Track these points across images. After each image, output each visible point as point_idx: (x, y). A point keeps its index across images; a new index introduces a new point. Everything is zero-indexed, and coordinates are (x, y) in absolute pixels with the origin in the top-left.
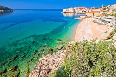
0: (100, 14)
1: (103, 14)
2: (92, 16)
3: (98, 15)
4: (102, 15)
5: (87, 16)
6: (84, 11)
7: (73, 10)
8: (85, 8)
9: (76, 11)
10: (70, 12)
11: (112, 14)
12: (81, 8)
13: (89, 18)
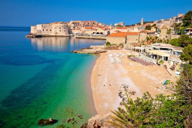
0: (140, 40)
1: (148, 39)
2: (122, 45)
3: (137, 42)
4: (145, 43)
6: (98, 31)
7: (64, 30)
8: (100, 24)
9: (73, 31)
10: (56, 33)
11: (166, 39)
12: (87, 24)
13: (115, 49)
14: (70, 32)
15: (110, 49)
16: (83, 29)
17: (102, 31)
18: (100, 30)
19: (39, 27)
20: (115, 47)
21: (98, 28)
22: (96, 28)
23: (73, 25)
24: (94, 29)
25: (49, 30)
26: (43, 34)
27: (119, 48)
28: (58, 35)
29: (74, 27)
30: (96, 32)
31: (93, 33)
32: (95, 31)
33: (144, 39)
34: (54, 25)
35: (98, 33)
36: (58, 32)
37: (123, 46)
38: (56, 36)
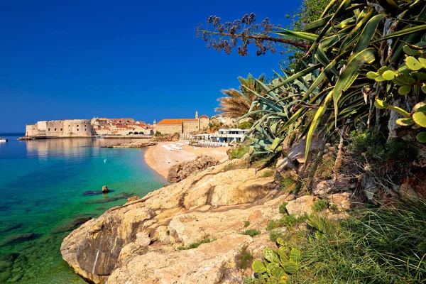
0: (202, 128)
1: (211, 126)
2: (177, 135)
3: (197, 130)
4: (208, 131)
5: (158, 133)
6: (135, 131)
7: (84, 128)
8: (138, 123)
9: (98, 132)
10: (71, 133)
11: (233, 124)
12: (118, 122)
13: (168, 141)
14: (93, 132)
15: (162, 140)
16: (113, 128)
17: (143, 130)
18: (139, 129)
19: (42, 125)
20: (169, 138)
21: (136, 127)
22: (134, 127)
23: (97, 123)
24: (130, 128)
25: (59, 130)
26: (48, 135)
27: (174, 139)
28: (73, 136)
29: (99, 127)
30: (134, 132)
31: (130, 133)
32: (132, 131)
33: (206, 127)
34: (66, 123)
35: (136, 133)
36: (73, 132)
37: (179, 136)
38: (71, 138)
